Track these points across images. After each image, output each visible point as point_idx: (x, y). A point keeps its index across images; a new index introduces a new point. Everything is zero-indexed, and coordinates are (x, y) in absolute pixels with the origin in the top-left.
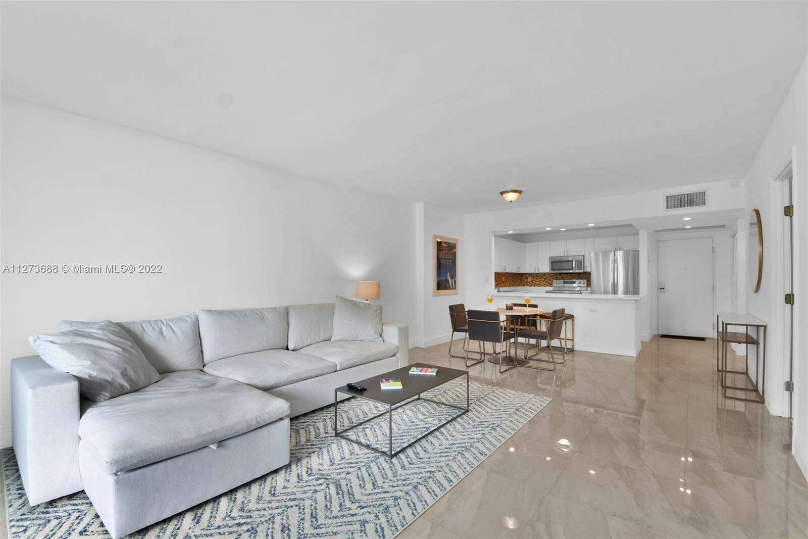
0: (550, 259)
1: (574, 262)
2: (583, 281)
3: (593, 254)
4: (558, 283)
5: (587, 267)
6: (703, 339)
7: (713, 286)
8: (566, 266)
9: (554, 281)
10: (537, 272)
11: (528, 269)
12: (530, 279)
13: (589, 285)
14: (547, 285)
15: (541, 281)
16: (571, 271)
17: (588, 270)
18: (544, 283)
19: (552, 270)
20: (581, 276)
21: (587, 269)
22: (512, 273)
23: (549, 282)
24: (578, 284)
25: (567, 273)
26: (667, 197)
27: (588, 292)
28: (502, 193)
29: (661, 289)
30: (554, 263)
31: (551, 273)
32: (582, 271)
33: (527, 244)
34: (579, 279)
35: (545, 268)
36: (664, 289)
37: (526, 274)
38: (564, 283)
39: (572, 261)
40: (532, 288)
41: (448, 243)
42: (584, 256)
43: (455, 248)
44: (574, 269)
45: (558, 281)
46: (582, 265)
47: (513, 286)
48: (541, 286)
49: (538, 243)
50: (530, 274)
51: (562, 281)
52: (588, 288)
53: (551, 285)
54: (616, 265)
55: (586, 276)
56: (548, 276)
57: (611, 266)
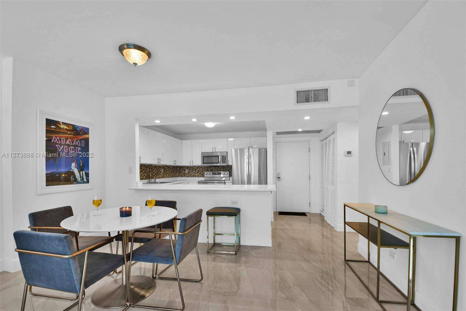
0: (202, 155)
1: (220, 157)
2: (226, 173)
3: (233, 150)
4: (208, 174)
5: (230, 161)
6: (304, 214)
7: (309, 176)
8: (214, 160)
9: (206, 173)
10: (191, 165)
11: (185, 162)
12: (187, 171)
13: (230, 175)
14: (200, 176)
15: (196, 173)
16: (218, 165)
17: (230, 164)
18: (198, 174)
19: (204, 163)
20: (225, 169)
21: (230, 162)
22: (171, 166)
23: (202, 173)
24: (223, 175)
25: (215, 166)
26: (297, 92)
27: (229, 181)
28: (121, 49)
29: (278, 178)
30: (206, 157)
31: (203, 167)
32: (226, 164)
33: (183, 141)
34: (223, 171)
35: (198, 162)
36: (280, 178)
37: (184, 167)
38: (213, 174)
39: (218, 156)
40: (189, 178)
41: (73, 126)
42: (227, 152)
43: (87, 133)
44: (220, 163)
45: (208, 173)
46: (225, 159)
47: (172, 177)
48: (196, 176)
49: (193, 140)
50: (187, 167)
51: (211, 173)
52: (230, 178)
53: (203, 176)
54: (250, 160)
55: (229, 169)
56: (201, 169)
57: (246, 160)
